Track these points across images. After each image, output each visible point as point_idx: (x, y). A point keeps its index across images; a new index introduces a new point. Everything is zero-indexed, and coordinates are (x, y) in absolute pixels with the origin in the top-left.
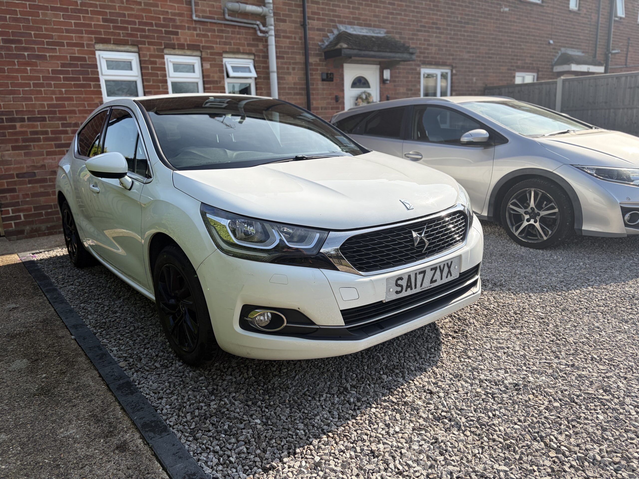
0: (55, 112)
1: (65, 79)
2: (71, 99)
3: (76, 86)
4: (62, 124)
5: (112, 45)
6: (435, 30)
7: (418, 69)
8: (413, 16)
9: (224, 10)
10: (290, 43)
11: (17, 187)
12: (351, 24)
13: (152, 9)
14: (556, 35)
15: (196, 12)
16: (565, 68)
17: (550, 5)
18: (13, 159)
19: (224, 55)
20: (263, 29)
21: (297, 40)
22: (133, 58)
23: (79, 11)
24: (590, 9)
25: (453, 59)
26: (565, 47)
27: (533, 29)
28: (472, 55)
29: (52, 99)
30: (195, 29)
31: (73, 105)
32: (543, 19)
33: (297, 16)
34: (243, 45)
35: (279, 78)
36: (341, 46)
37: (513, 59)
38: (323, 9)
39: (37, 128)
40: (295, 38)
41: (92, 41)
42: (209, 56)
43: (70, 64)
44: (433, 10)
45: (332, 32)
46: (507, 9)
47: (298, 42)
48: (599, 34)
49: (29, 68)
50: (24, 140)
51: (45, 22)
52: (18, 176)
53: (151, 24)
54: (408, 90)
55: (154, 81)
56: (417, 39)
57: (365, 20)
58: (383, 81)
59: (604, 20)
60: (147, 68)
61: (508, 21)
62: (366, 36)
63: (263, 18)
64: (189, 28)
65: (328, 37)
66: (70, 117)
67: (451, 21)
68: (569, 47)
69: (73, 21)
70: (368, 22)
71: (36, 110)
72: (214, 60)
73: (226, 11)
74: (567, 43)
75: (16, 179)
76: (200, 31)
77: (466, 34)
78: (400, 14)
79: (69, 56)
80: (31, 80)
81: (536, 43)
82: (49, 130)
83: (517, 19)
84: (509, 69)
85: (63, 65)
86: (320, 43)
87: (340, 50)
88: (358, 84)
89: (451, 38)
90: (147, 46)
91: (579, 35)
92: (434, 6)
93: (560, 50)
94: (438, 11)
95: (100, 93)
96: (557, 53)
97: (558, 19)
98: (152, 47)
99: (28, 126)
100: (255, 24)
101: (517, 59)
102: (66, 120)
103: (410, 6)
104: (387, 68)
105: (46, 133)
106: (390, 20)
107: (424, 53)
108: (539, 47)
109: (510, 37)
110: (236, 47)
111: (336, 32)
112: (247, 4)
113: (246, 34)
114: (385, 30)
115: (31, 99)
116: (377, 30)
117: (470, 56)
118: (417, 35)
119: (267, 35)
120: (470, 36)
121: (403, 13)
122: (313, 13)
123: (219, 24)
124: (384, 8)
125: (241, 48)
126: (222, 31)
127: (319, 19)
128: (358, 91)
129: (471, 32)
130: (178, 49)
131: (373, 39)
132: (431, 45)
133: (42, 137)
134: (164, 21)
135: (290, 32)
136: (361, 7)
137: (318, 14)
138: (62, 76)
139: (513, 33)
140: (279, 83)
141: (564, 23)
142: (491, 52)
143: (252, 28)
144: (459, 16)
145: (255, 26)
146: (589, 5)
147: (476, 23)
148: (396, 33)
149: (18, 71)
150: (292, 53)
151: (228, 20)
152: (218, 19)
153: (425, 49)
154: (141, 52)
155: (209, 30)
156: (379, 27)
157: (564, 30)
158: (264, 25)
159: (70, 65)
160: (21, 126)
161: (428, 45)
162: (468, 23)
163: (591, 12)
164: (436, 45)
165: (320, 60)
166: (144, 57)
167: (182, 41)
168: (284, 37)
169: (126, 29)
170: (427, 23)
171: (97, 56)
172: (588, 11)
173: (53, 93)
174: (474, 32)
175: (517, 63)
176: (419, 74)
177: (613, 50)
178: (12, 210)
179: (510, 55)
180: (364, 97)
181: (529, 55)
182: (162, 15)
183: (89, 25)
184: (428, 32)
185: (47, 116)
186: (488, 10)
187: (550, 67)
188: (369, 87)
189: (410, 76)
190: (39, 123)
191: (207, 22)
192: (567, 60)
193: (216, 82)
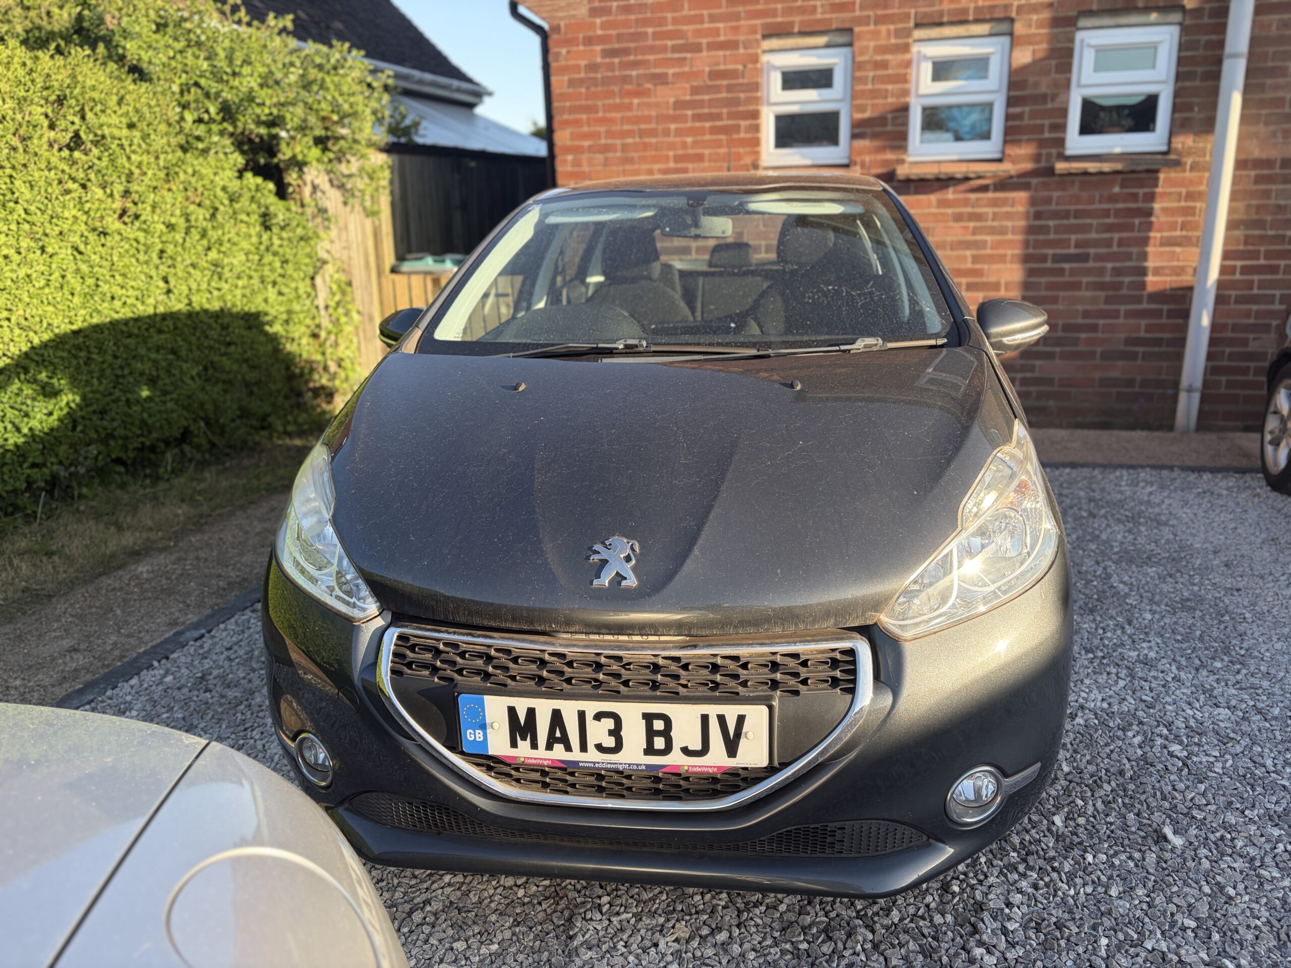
1: (695, 118)
2: (700, 158)
3: (713, 130)
5: (796, 36)
22: (839, 60)
29: (667, 159)
35: (1251, 72)
41: (756, 33)
43: (707, 86)
49: (636, 102)
60: (865, 80)
79: (707, 70)
80: (636, 124)
85: (695, 91)
90: (872, 26)
130: (950, 23)
138: (690, 113)
149: (618, 108)
154: (856, 44)
159: (708, 89)
166: (860, 55)
171: (763, 66)
193: (1043, 98)
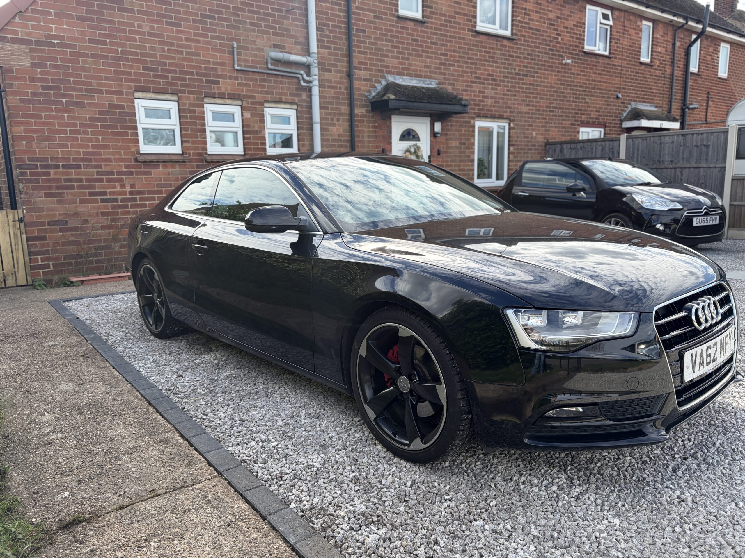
0: (90, 160)
1: (102, 126)
2: (107, 147)
3: (113, 134)
4: (97, 172)
5: (151, 94)
6: (490, 82)
7: (472, 122)
8: (467, 67)
9: (267, 60)
10: (335, 93)
11: (47, 235)
12: (399, 74)
13: (194, 58)
14: (625, 89)
15: (238, 60)
16: (634, 124)
17: (618, 57)
18: (45, 207)
19: (266, 105)
20: (307, 78)
21: (343, 90)
22: (173, 107)
23: (120, 59)
24: (664, 61)
25: (511, 112)
26: (635, 101)
27: (599, 81)
28: (531, 108)
29: (88, 146)
30: (236, 78)
31: (109, 154)
32: (610, 72)
33: (343, 66)
34: (286, 95)
35: (322, 129)
36: (388, 97)
37: (577, 114)
38: (370, 59)
39: (72, 175)
40: (340, 88)
41: (131, 89)
42: (250, 105)
43: (107, 111)
44: (489, 61)
45: (380, 82)
46: (569, 61)
47: (343, 92)
48: (674, 87)
49: (66, 115)
50: (58, 188)
51: (84, 69)
52: (49, 223)
53: (192, 73)
54: (461, 143)
55: (192, 130)
56: (471, 91)
57: (416, 70)
58: (434, 134)
59: (680, 73)
60: (186, 117)
61: (571, 74)
62: (416, 87)
63: (307, 67)
64: (230, 78)
65: (375, 87)
66: (105, 165)
67: (508, 73)
68: (640, 101)
69: (113, 69)
70: (418, 73)
71: (72, 157)
72: (255, 109)
73: (269, 60)
74: (637, 97)
75: (47, 227)
76: (242, 80)
77: (524, 86)
78: (454, 65)
79: (107, 103)
80: (68, 127)
81: (602, 97)
82: (83, 177)
83: (581, 71)
84: (572, 124)
85: (101, 113)
86: (366, 94)
87: (387, 101)
88: (406, 136)
89: (508, 91)
90: (187, 95)
91: (651, 89)
92: (489, 57)
93: (630, 104)
94: (493, 62)
95: (137, 141)
96: (627, 107)
97: (628, 71)
98: (192, 96)
99: (63, 173)
100: (299, 74)
101: (581, 114)
102: (102, 168)
103: (464, 57)
104: (438, 121)
105: (81, 180)
106: (442, 71)
107: (479, 105)
108: (606, 101)
109: (574, 90)
110: (278, 96)
111: (384, 83)
112: (291, 53)
113: (289, 83)
114: (437, 81)
115: (66, 146)
116: (428, 81)
117: (530, 110)
118: (472, 87)
119: (311, 85)
120: (529, 89)
121: (456, 64)
122: (360, 63)
123: (261, 73)
124: (436, 58)
125: (283, 98)
126: (264, 80)
127: (366, 69)
128: (406, 144)
129: (530, 84)
130: (218, 98)
131: (424, 90)
132: (487, 97)
133: (76, 184)
134: (205, 70)
135: (336, 82)
136: (411, 57)
137: (366, 64)
138: (99, 124)
139: (576, 86)
140: (322, 135)
141: (634, 76)
142: (552, 105)
143: (296, 77)
144: (517, 68)
145: (299, 76)
146: (662, 57)
147: (536, 75)
148: (449, 84)
149: (54, 117)
150: (337, 103)
151: (271, 70)
152: (260, 68)
153: (480, 101)
154: (180, 101)
155: (251, 80)
156: (430, 77)
157: (634, 83)
158: (309, 75)
159: (108, 113)
160: (56, 173)
161: (483, 97)
162: (526, 75)
163: (665, 64)
164: (492, 98)
165: (367, 111)
166: (183, 106)
167: (223, 90)
168: (329, 87)
169: (167, 77)
170: (482, 74)
171: (136, 105)
172: (661, 63)
173: (90, 140)
174: (533, 85)
175: (581, 117)
176: (473, 127)
177: (691, 104)
178: (41, 258)
179: (572, 109)
180: (412, 150)
181: (595, 110)
182: (204, 64)
183: (130, 73)
184: (484, 83)
185: (82, 163)
186: (549, 62)
187: (619, 122)
188: (418, 139)
189: (463, 129)
190: (73, 170)
191: (249, 71)
192: (637, 115)
193: (257, 132)
